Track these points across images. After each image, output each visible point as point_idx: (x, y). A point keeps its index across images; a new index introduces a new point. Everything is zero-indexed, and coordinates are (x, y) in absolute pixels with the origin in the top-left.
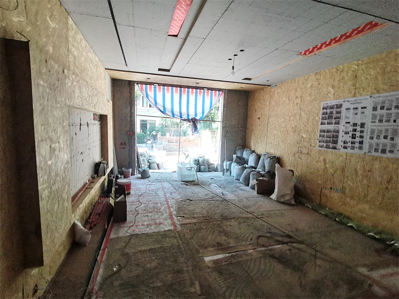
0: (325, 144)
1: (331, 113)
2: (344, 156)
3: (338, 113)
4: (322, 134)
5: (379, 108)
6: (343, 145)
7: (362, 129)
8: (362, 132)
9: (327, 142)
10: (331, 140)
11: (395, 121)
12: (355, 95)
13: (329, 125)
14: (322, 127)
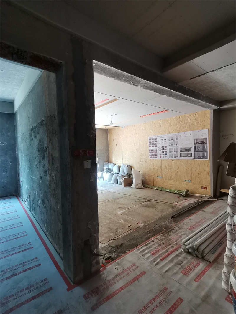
0: (152, 156)
1: (153, 142)
2: (161, 161)
3: (155, 142)
4: (151, 151)
5: (171, 140)
6: (160, 156)
7: (166, 148)
8: (166, 150)
9: (153, 155)
10: (154, 154)
11: (177, 145)
12: (161, 134)
13: (153, 147)
14: (150, 148)
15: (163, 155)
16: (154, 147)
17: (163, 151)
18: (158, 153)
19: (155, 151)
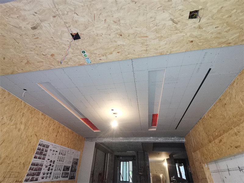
0: (31, 177)
1: (43, 150)
3: (46, 151)
4: (33, 167)
5: (61, 153)
6: (42, 176)
8: (53, 166)
10: (36, 172)
14: (34, 160)
15: (47, 174)
16: (41, 160)
17: (49, 168)
18: (42, 171)
19: (40, 167)
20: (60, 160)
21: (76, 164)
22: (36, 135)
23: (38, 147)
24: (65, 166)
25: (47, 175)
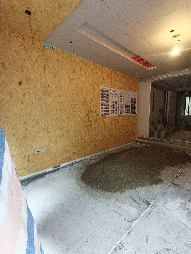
0: (104, 113)
3: (107, 95)
4: (102, 107)
5: (119, 95)
6: (111, 112)
7: (116, 104)
10: (106, 110)
14: (101, 102)
16: (106, 102)
17: (114, 107)
19: (107, 107)
20: (120, 101)
21: (135, 103)
22: (96, 83)
23: (100, 92)
24: (125, 105)
25: (114, 112)
